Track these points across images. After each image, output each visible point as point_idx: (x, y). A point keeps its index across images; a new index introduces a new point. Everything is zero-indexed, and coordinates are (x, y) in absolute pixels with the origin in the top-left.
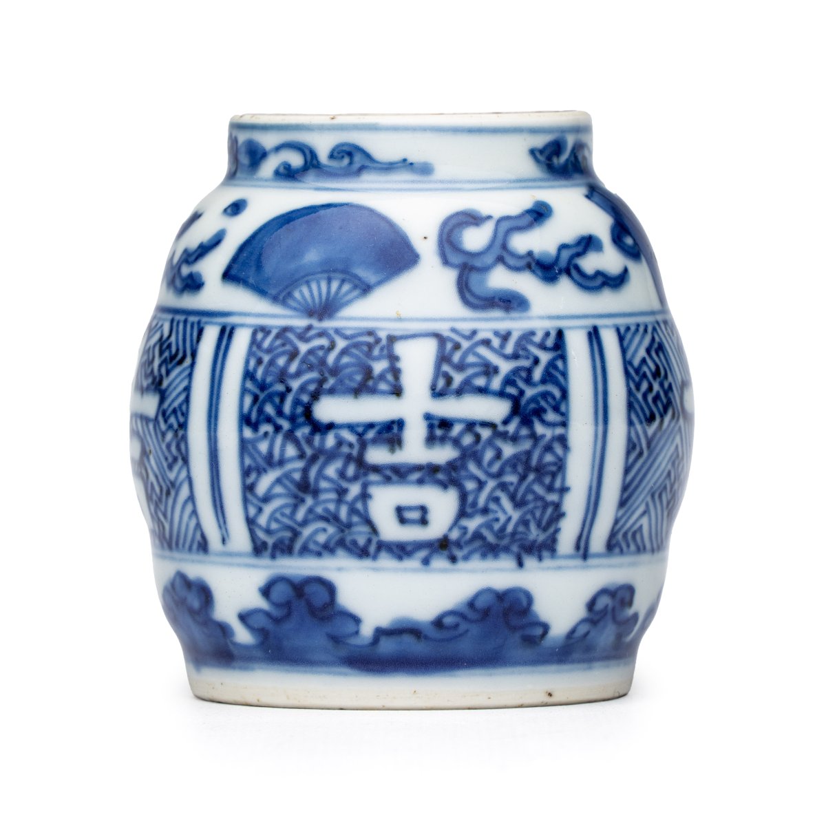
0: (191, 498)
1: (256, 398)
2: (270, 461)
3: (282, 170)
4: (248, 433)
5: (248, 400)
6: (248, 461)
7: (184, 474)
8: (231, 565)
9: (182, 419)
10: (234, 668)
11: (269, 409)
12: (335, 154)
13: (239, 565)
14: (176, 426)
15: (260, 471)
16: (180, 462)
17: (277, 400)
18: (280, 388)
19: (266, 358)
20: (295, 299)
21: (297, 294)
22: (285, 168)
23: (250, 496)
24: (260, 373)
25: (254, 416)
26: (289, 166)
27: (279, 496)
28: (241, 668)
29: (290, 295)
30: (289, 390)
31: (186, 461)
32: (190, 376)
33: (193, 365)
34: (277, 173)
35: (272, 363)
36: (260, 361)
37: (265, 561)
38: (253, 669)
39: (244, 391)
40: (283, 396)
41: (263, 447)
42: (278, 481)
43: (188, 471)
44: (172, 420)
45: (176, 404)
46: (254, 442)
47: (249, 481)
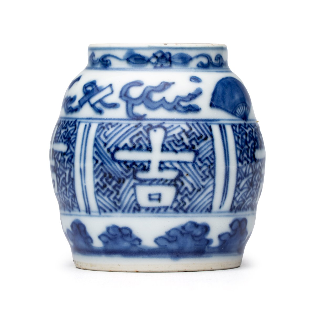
0: (213, 192)
1: (241, 151)
2: (246, 175)
3: (200, 65)
4: (240, 165)
5: (239, 152)
6: (239, 175)
7: (212, 182)
8: (221, 216)
9: (212, 161)
10: (203, 257)
11: (245, 155)
12: (217, 59)
13: (224, 216)
14: (209, 164)
15: (242, 179)
16: (210, 177)
17: (247, 151)
18: (246, 147)
19: (240, 136)
20: (237, 113)
21: (237, 112)
22: (201, 64)
23: (237, 189)
24: (240, 142)
25: (241, 158)
26: (203, 63)
27: (245, 188)
28: (207, 257)
29: (236, 112)
30: (249, 147)
31: (213, 177)
32: (213, 144)
33: (213, 140)
34: (198, 66)
35: (242, 138)
36: (238, 137)
37: (233, 214)
38: (212, 256)
39: (237, 149)
40: (248, 150)
41: (244, 170)
42: (246, 182)
43: (214, 181)
44: (206, 162)
45: (207, 155)
46: (241, 168)
47: (238, 183)
